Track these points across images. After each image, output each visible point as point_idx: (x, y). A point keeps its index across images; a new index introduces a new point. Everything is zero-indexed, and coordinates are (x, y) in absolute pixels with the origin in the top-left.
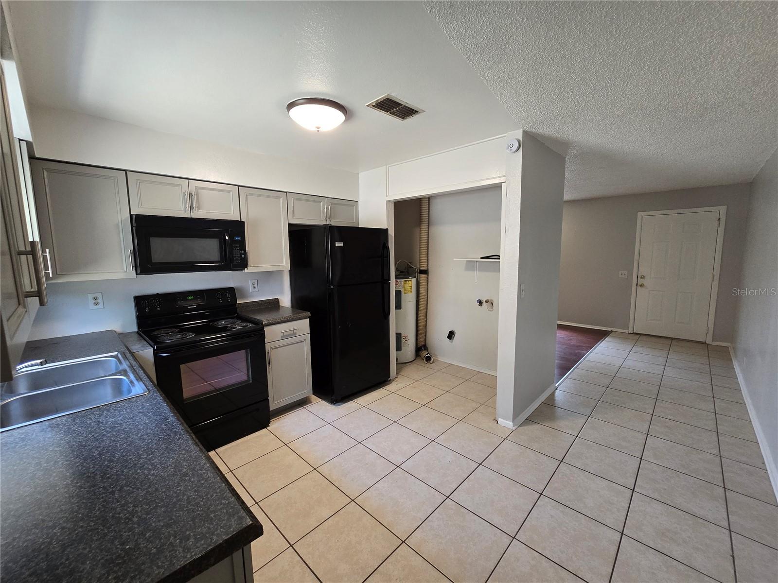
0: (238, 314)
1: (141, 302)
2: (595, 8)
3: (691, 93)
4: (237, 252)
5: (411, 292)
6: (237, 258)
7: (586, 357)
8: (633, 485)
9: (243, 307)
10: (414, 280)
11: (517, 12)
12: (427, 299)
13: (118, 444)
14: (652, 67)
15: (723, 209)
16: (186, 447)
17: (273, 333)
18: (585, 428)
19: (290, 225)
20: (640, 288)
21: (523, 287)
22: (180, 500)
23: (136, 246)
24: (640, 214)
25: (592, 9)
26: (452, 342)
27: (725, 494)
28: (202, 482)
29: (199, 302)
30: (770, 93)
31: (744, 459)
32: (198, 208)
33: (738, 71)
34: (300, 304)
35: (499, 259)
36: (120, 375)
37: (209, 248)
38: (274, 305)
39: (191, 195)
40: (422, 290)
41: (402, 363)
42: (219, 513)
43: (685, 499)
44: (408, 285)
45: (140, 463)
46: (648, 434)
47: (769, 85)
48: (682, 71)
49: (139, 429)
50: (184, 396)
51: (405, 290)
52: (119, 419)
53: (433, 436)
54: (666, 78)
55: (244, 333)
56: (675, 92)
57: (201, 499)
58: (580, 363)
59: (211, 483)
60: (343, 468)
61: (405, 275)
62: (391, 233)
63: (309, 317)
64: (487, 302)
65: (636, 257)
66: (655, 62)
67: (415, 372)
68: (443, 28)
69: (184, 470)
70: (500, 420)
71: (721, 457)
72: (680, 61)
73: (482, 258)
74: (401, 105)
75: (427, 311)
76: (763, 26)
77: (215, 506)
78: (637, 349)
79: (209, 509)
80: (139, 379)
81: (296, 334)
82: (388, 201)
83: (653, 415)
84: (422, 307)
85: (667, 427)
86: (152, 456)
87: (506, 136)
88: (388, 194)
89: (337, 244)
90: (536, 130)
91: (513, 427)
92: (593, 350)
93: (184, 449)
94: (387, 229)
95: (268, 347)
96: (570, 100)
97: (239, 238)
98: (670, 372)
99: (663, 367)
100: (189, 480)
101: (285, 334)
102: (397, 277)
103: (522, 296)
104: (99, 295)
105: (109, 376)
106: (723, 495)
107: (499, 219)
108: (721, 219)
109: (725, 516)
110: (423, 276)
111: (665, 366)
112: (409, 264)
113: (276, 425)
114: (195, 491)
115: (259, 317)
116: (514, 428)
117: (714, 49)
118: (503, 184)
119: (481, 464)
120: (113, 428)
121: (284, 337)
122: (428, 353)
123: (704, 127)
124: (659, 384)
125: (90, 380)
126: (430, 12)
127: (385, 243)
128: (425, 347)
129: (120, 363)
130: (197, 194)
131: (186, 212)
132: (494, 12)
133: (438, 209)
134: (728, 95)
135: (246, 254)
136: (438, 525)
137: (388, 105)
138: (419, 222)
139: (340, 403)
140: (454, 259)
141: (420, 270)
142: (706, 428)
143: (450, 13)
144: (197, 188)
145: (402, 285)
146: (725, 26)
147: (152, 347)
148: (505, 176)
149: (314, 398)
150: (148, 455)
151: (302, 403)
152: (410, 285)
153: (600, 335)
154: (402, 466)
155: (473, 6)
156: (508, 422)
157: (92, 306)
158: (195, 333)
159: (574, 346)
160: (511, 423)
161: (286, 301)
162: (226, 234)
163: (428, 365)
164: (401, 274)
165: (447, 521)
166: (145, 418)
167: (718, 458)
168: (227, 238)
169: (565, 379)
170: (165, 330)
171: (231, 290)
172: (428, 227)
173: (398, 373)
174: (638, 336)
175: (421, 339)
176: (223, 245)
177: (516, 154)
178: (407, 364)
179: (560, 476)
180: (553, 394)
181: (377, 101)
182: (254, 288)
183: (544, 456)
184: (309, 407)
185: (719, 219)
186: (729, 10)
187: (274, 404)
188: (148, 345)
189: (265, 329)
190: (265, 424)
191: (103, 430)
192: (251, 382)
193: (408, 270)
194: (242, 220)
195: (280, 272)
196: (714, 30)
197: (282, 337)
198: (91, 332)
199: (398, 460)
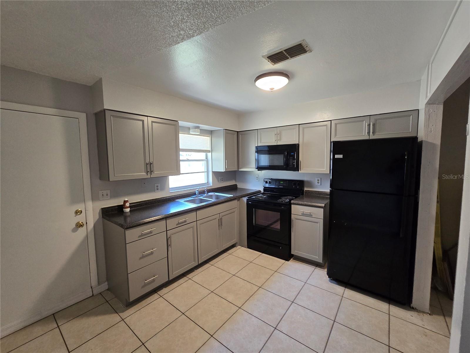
4: (291, 161)
6: (291, 164)
32: (280, 140)
39: (277, 134)
63: (323, 208)
81: (312, 215)
82: (427, 104)
89: (336, 156)
95: (293, 216)
97: (293, 154)
121: (303, 215)
130: (280, 134)
131: (275, 142)
135: (299, 162)
139: (335, 282)
144: (280, 130)
157: (256, 180)
162: (286, 152)
182: (318, 183)
189: (292, 206)
194: (299, 143)
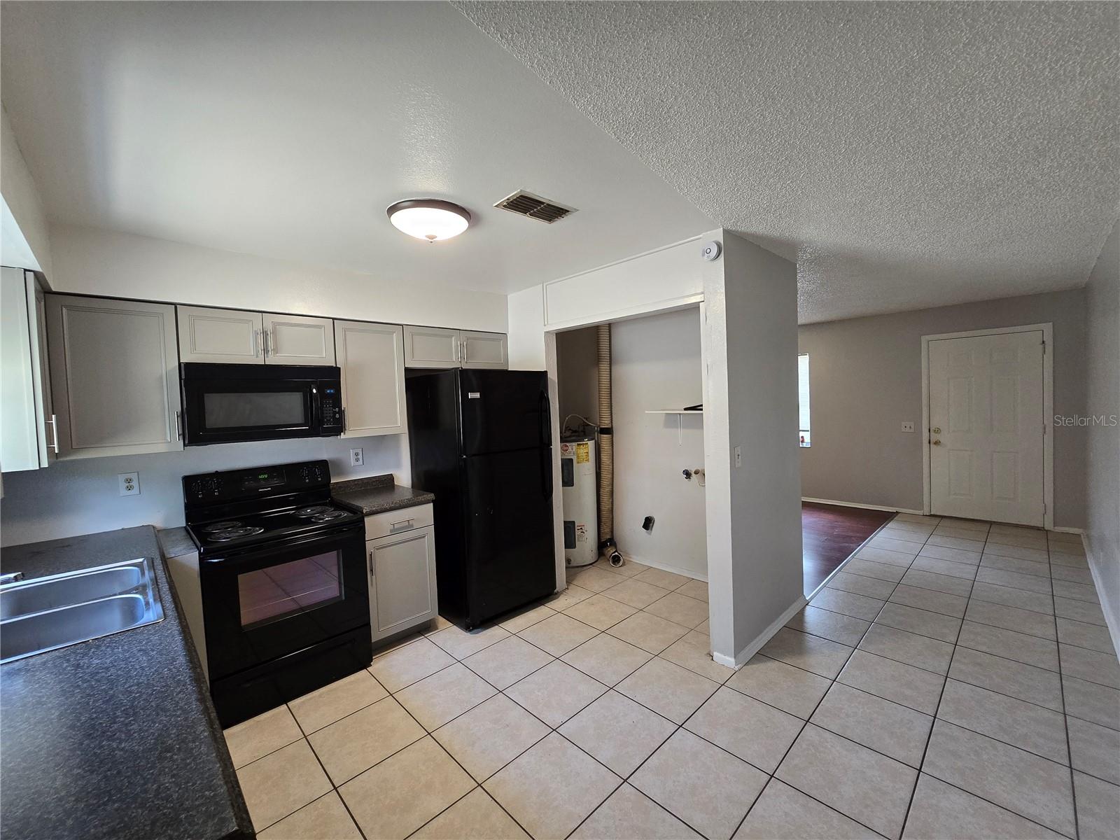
0: (332, 498)
1: (191, 483)
2: (777, 65)
3: (952, 169)
4: (328, 410)
5: (588, 460)
6: (328, 418)
7: (855, 555)
8: (920, 762)
9: (340, 487)
10: (591, 444)
11: (670, 77)
12: (613, 470)
13: (92, 700)
14: (884, 137)
15: (1048, 328)
16: (186, 704)
17: (378, 527)
18: (848, 667)
19: (407, 370)
20: (935, 446)
21: (738, 450)
22: (146, 791)
23: (185, 406)
24: (924, 339)
25: (773, 67)
26: (650, 534)
27: (1072, 777)
28: (188, 761)
29: (276, 482)
30: (1068, 165)
31: (1106, 719)
32: (276, 350)
33: (1010, 137)
34: (425, 481)
35: (702, 410)
36: (136, 593)
37: (290, 406)
38: (386, 483)
39: (265, 333)
40: (605, 458)
41: (578, 567)
42: (193, 813)
43: (1004, 786)
44: (582, 451)
45: (111, 730)
46: (947, 677)
47: (1063, 155)
48: (929, 141)
49: (130, 676)
50: (242, 622)
51: (578, 457)
52: (108, 661)
53: (611, 680)
54: (909, 151)
55: (335, 527)
56: (928, 169)
57: (177, 789)
58: (847, 562)
59: (200, 763)
60: (472, 732)
61: (579, 436)
62: (553, 376)
63: (433, 501)
64: (696, 473)
65: (925, 401)
66: (886, 132)
67: (594, 581)
68: (574, 102)
69: (170, 742)
70: (716, 654)
71: (1065, 714)
72: (921, 129)
73: (686, 409)
74: (543, 203)
75: (613, 489)
76: (1024, 79)
77: (192, 801)
78: (934, 539)
79: (182, 805)
80: (159, 598)
81: (412, 526)
82: (547, 333)
83: (956, 645)
84: (605, 482)
85: (980, 664)
86: (132, 718)
87: (701, 238)
88: (546, 323)
89: (471, 395)
90: (743, 228)
91: (736, 665)
92: (867, 543)
93: (181, 708)
94: (546, 372)
95: (370, 547)
96: (779, 186)
97: (332, 391)
98: (988, 576)
99: (976, 568)
100: (171, 757)
101: (396, 526)
102: (563, 440)
103: (738, 465)
104: (134, 476)
105: (120, 594)
106: (1068, 780)
107: (697, 353)
108: (1046, 343)
109: (1072, 817)
110: (605, 437)
111: (979, 566)
112: (585, 420)
113: (380, 664)
114: (173, 776)
115: (359, 503)
116: (737, 668)
117: (965, 110)
118: (701, 304)
119: (681, 726)
120: (93, 674)
121: (394, 531)
122: (616, 551)
123: (987, 215)
124: (967, 595)
125: (96, 599)
126: (550, 83)
127: (542, 391)
128: (612, 542)
129: (143, 574)
130: (274, 332)
131: (257, 357)
132: (638, 79)
133: (622, 340)
134: (1006, 169)
135: (342, 413)
136: (605, 827)
137: (523, 204)
138: (597, 360)
139: (480, 630)
140: (647, 412)
141: (601, 429)
142: (1042, 666)
143: (578, 83)
144: (275, 324)
145: (574, 450)
146: (971, 81)
147: (198, 549)
148: (702, 293)
149: (442, 621)
150: (127, 718)
151: (424, 629)
152: (587, 451)
153: (880, 519)
154: (560, 730)
155: (607, 73)
156: (727, 658)
157: (124, 492)
158: (263, 527)
159: (838, 536)
160: (732, 660)
161: (404, 477)
162: (312, 386)
163: (616, 569)
164: (573, 434)
165: (620, 820)
166: (144, 658)
167: (1061, 717)
168: (314, 391)
169: (821, 589)
170: (223, 523)
171: (323, 465)
172: (610, 367)
173: (569, 582)
174: (938, 520)
175: (605, 529)
176: (308, 401)
177: (715, 262)
178: (585, 568)
179: (804, 746)
180: (801, 614)
181: (508, 199)
182: (357, 460)
183: (780, 713)
184: (433, 636)
185: (1043, 342)
186: (968, 59)
187: (378, 633)
188: (194, 547)
189: (367, 520)
190: (364, 664)
191: (80, 677)
192: (344, 598)
193: (584, 428)
194: (338, 366)
195: (395, 437)
196: (956, 86)
197: (391, 531)
198: (120, 528)
199: (554, 718)
